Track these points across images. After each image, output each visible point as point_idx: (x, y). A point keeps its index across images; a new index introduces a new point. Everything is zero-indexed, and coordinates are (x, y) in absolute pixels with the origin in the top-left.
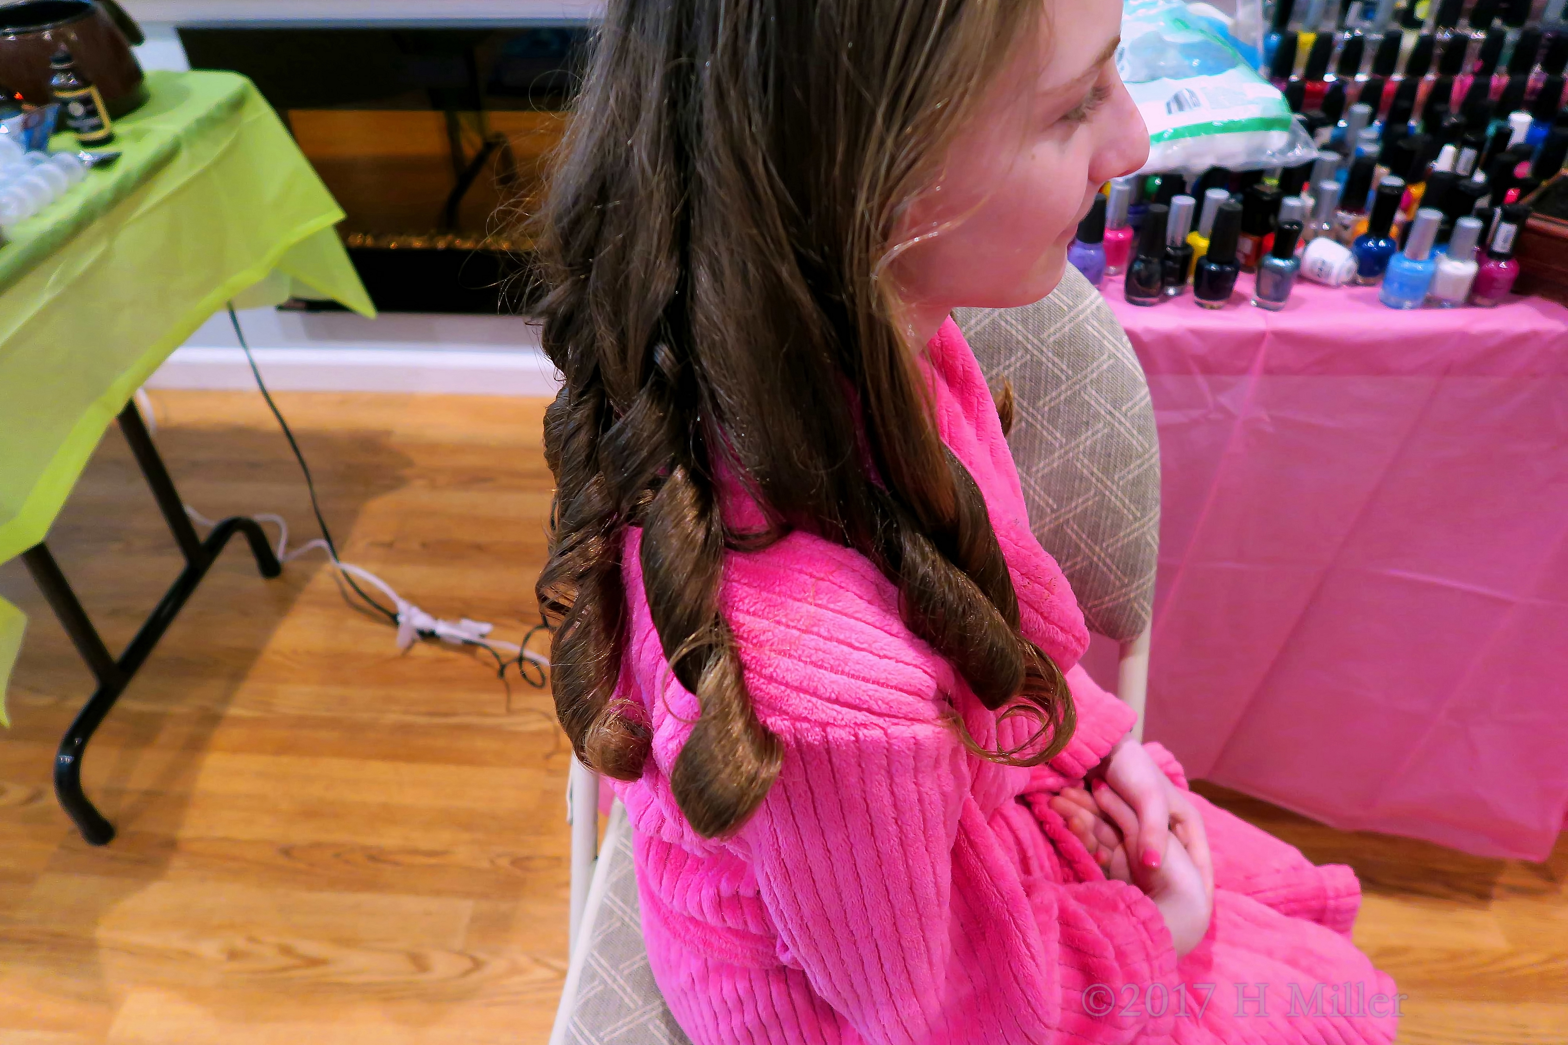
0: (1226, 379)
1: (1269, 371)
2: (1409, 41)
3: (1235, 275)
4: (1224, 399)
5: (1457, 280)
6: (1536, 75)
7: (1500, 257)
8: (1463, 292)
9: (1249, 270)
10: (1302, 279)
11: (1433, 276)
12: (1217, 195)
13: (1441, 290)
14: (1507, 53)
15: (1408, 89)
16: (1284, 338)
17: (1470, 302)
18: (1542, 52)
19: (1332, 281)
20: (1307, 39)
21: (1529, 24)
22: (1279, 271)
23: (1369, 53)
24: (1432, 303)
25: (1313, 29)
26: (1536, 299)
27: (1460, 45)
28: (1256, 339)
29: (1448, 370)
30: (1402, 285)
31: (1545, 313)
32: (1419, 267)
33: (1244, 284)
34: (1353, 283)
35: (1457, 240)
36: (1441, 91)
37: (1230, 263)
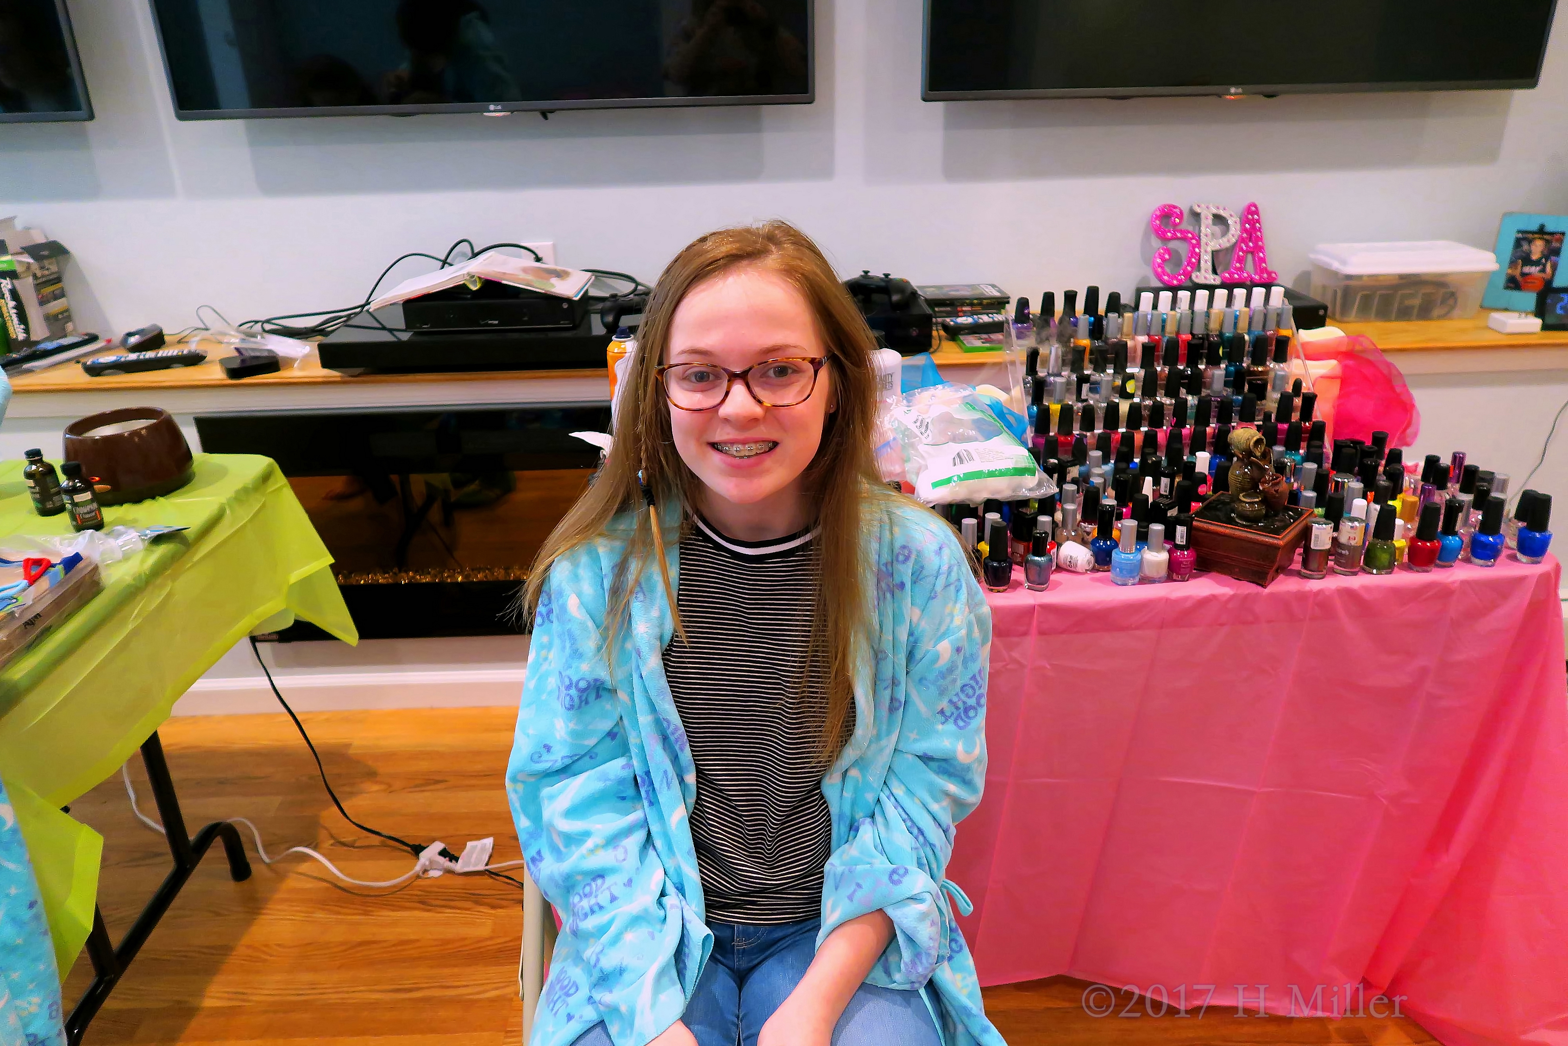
0: (1015, 639)
1: (1042, 633)
2: (1124, 407)
3: (1011, 569)
4: (1015, 654)
5: (1158, 564)
6: (1212, 427)
7: (1181, 548)
8: (1163, 572)
9: (1020, 564)
10: (1059, 569)
11: (1141, 561)
12: (993, 517)
13: (1148, 571)
14: (1191, 412)
15: (1128, 439)
16: (1047, 608)
17: (1169, 578)
18: (1214, 411)
19: (1079, 569)
20: (1055, 408)
21: (1204, 392)
22: (1038, 564)
23: (1100, 415)
24: (1145, 580)
25: (1059, 401)
26: (1214, 574)
27: (1158, 409)
28: (1030, 611)
29: (1162, 626)
30: (1121, 570)
31: (1219, 583)
32: (1131, 557)
33: (1018, 574)
34: (1094, 570)
35: (1152, 538)
36: (1150, 440)
37: (1005, 561)
